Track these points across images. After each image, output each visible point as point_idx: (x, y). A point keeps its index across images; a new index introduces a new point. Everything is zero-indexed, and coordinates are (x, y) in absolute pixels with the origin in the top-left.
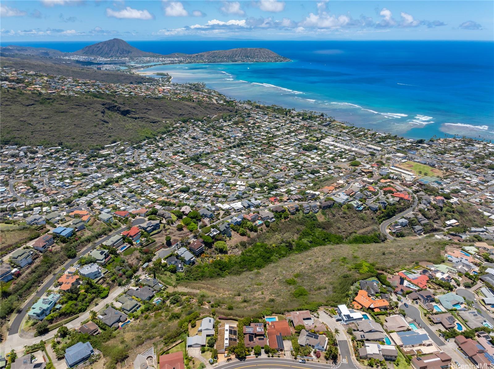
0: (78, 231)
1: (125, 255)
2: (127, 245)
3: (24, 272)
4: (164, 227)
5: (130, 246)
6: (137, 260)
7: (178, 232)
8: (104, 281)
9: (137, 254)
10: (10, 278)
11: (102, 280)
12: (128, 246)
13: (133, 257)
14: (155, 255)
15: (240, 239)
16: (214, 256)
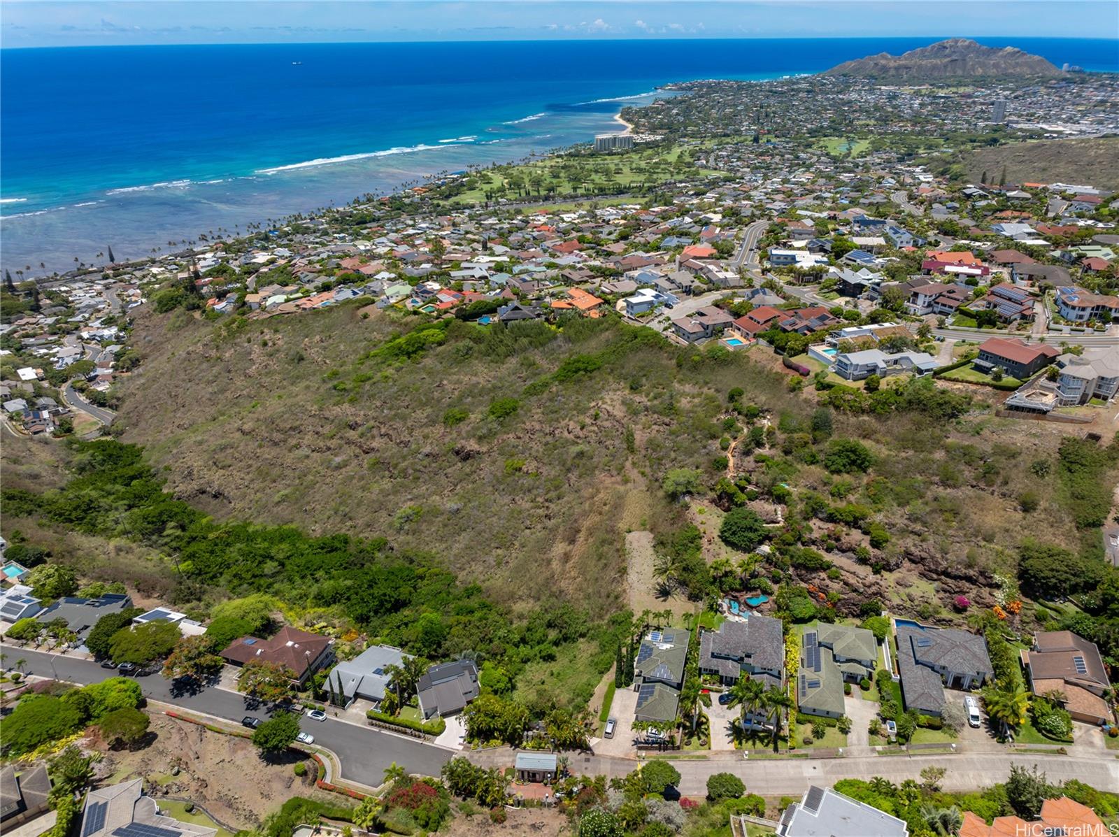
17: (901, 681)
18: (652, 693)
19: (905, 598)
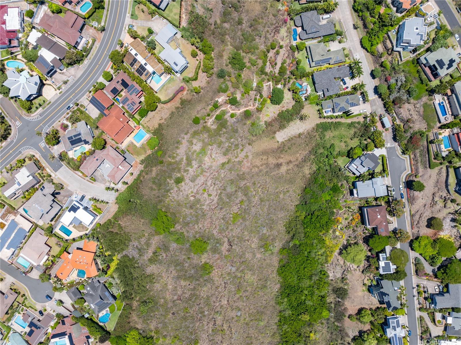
1: (425, 105)
2: (446, 118)
4: (453, 201)
5: (440, 122)
6: (406, 119)
7: (428, 214)
8: (388, 50)
9: (419, 125)
11: (389, 45)
12: (442, 118)
13: (415, 117)
14: (404, 153)
15: (356, 300)
16: (346, 231)
17: (323, 36)
18: (352, 103)
19: (287, 38)
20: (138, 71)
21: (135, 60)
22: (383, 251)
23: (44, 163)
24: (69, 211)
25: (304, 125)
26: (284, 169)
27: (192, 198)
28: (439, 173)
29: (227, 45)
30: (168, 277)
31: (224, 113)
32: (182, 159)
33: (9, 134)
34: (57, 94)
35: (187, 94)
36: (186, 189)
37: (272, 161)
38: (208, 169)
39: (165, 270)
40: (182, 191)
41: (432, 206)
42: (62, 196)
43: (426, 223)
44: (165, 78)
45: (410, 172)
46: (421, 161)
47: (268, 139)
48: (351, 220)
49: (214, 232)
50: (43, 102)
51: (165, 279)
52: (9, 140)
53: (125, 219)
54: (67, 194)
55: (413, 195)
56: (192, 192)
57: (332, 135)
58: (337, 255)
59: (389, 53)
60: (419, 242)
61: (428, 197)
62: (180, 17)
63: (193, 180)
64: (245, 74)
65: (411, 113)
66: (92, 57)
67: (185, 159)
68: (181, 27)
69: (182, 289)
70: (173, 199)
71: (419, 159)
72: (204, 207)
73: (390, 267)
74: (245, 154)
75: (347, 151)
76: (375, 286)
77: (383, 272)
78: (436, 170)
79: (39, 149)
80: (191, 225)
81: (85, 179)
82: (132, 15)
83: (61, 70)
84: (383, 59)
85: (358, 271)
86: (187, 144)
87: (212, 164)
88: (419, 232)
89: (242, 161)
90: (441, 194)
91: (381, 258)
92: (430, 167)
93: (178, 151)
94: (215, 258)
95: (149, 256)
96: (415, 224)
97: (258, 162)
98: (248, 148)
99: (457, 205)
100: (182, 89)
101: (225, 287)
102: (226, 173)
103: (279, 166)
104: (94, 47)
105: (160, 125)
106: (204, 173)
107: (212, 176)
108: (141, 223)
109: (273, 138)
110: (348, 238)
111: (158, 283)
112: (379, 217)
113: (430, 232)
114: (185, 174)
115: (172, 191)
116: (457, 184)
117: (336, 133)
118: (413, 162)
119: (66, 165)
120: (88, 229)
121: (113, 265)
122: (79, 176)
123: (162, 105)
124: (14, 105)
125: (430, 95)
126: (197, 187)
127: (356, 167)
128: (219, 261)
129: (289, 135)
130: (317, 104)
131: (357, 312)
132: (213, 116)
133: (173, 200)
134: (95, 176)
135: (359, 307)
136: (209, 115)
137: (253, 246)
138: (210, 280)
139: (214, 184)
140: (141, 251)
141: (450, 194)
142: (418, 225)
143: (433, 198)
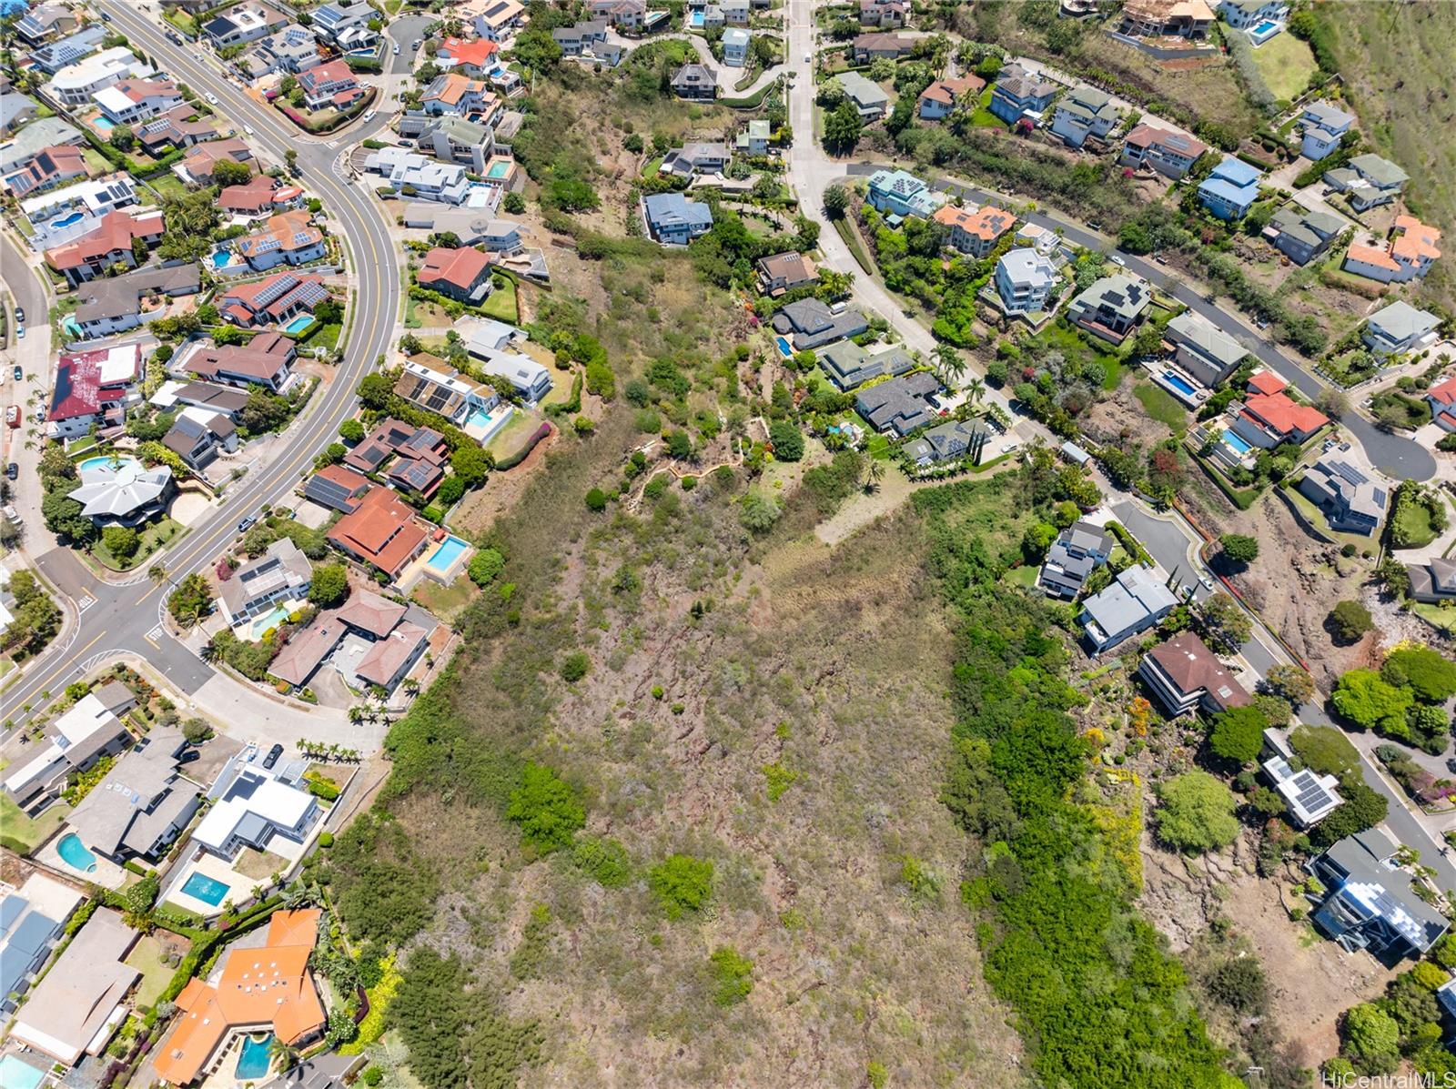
0: (1270, 240)
1: (1139, 392)
2: (1199, 396)
3: (1038, 140)
4: (1348, 552)
5: (1191, 408)
6: (1116, 435)
7: (1315, 615)
8: (997, 324)
9: (1153, 436)
10: (1010, 117)
11: (994, 315)
12: (1191, 399)
13: (1133, 422)
14: (1160, 507)
15: (1303, 991)
16: (1134, 762)
19: (769, 349)
20: (432, 402)
21: (422, 384)
22: (1269, 750)
23: (153, 677)
24: (228, 798)
25: (879, 502)
26: (871, 620)
27: (625, 724)
28: (1270, 512)
29: (636, 355)
30: (594, 1028)
31: (664, 482)
32: (574, 608)
33: (53, 634)
34: (211, 507)
35: (560, 441)
36: (603, 696)
37: (831, 596)
38: (655, 630)
39: (578, 999)
40: (588, 704)
41: (1310, 591)
42: (206, 762)
43: (1329, 637)
44: (498, 416)
45: (1202, 543)
46: (1212, 506)
47: (798, 543)
48: (1131, 725)
49: (724, 837)
50: (169, 533)
51: (585, 1039)
52: (47, 651)
53: (417, 809)
54: (223, 752)
55: (1247, 585)
56: (621, 704)
57: (961, 518)
58: (1150, 851)
59: (1002, 327)
60: (1348, 688)
61: (1285, 576)
62: (518, 309)
63: (617, 665)
64: (693, 401)
65: (1117, 418)
66: (312, 413)
67: (581, 606)
68: (523, 324)
69: (659, 1076)
70: (567, 731)
71: (1205, 506)
72: (669, 751)
73: (1318, 787)
74: (748, 588)
75: (1018, 550)
76: (1326, 897)
77: (1310, 811)
78: (1257, 508)
79: (145, 649)
80: (638, 814)
81: (283, 702)
82: (407, 321)
83: (229, 452)
84: (996, 345)
85: (1244, 874)
86: (582, 567)
87: (663, 614)
88: (1329, 669)
89: (748, 605)
90: (1310, 553)
91: (1277, 775)
92: (1239, 507)
93: (560, 589)
94: (748, 930)
95: (512, 946)
96: (1302, 653)
97: (789, 604)
98: (750, 571)
99: (1365, 556)
100: (544, 434)
101: (820, 1057)
102: (709, 640)
103: (853, 609)
104: (316, 395)
105: (498, 521)
106: (646, 644)
107: (671, 650)
108: (472, 822)
109: (811, 538)
110: (1152, 780)
111: (560, 1062)
112: (1192, 657)
113: (1353, 654)
114: (591, 650)
115: (559, 708)
116: (1326, 516)
117: (972, 511)
118: (1193, 519)
119: (225, 671)
120: (289, 862)
121: (381, 996)
122: (264, 694)
123: (500, 474)
124: (83, 562)
125: (1134, 369)
126: (633, 686)
127: (1061, 570)
128: (764, 942)
129: (851, 526)
130: (893, 458)
131: (1336, 1040)
132: (636, 491)
133: (567, 736)
134: (316, 688)
135: (1331, 1019)
136: (625, 489)
137: (865, 881)
138: (754, 1025)
139: (683, 673)
140: (481, 931)
141: (1329, 542)
142: (1312, 651)
143: (1298, 570)
